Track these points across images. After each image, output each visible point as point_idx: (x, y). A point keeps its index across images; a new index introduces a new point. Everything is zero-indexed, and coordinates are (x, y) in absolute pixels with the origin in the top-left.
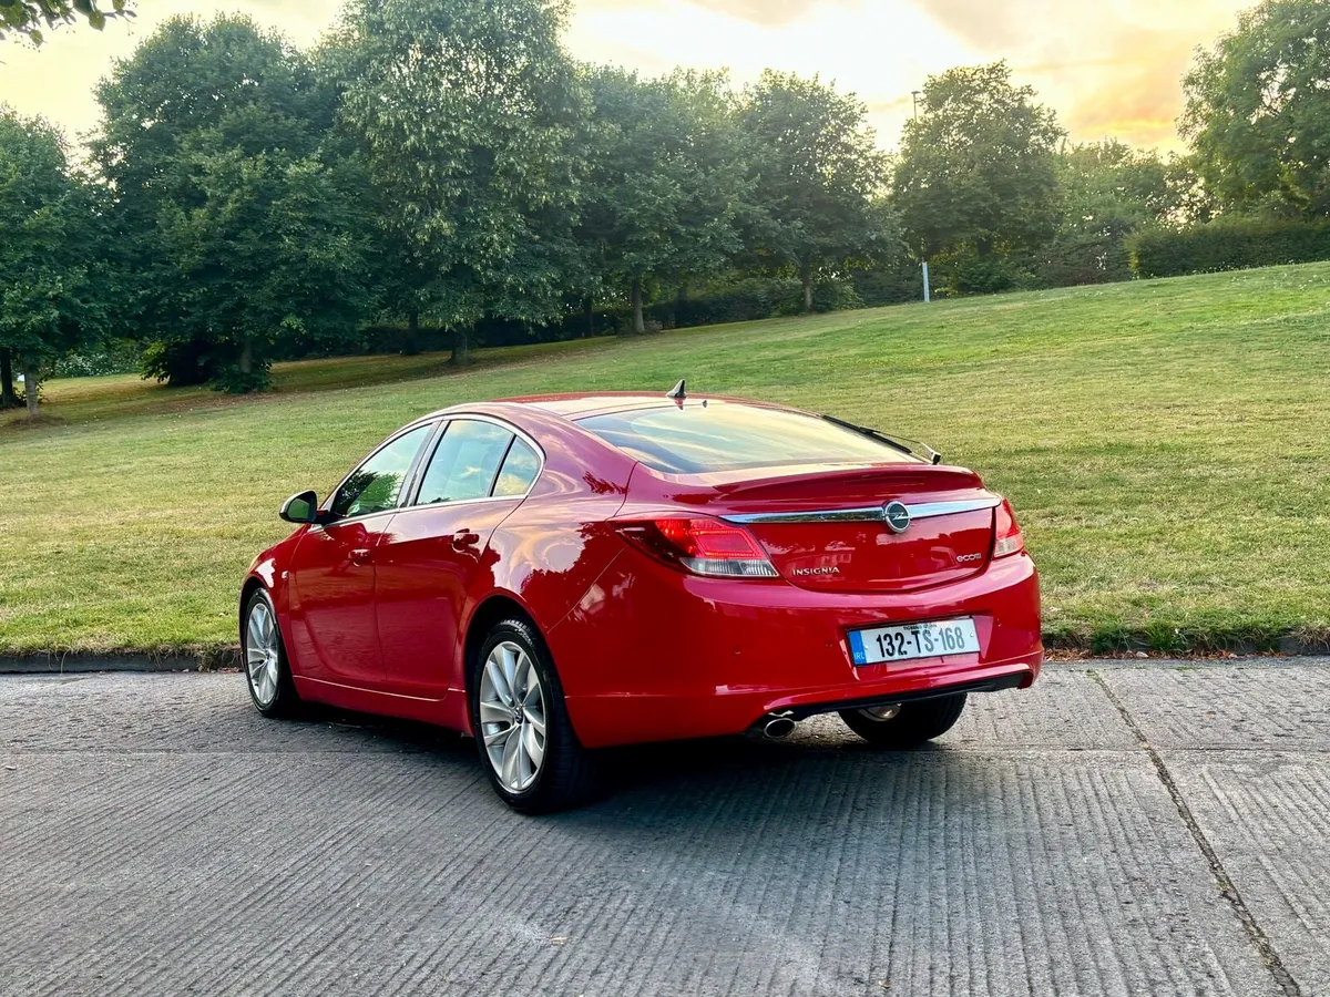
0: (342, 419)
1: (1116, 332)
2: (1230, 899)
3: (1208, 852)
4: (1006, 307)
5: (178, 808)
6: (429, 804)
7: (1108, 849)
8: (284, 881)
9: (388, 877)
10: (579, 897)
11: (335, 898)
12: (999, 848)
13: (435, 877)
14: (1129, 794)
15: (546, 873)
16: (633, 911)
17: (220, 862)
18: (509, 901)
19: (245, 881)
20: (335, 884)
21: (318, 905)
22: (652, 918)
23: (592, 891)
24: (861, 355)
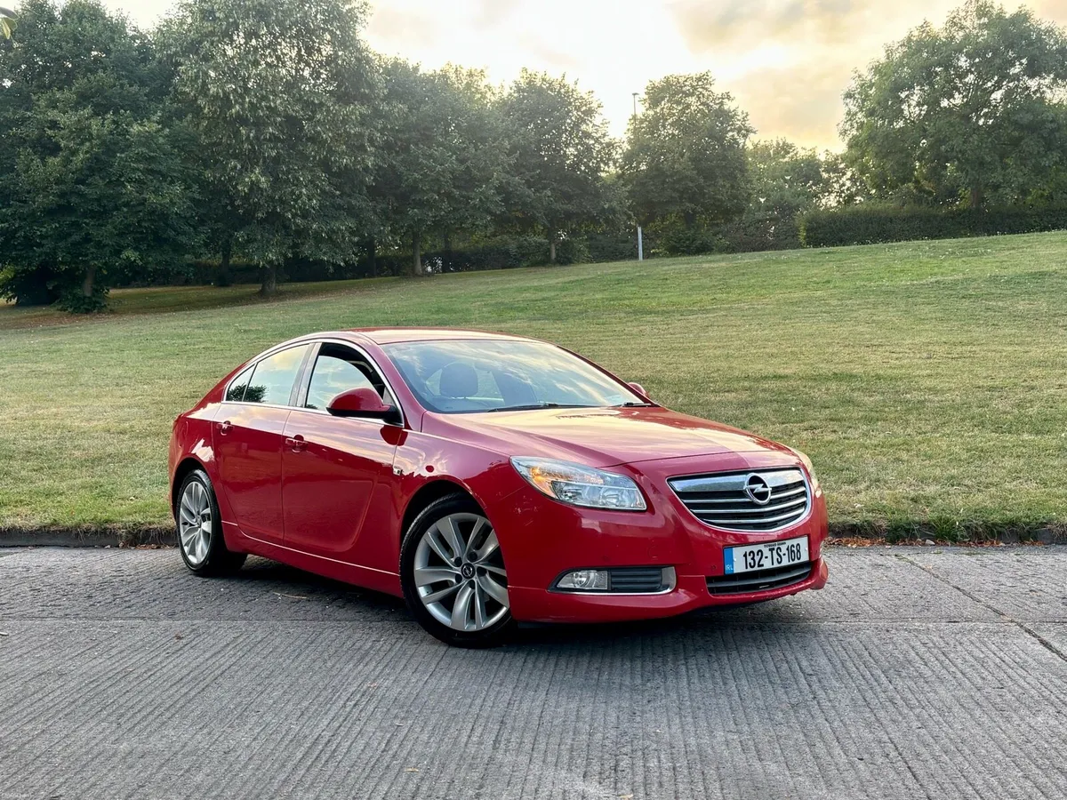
0: (180, 336)
1: (806, 287)
4: (715, 265)
5: (185, 672)
6: (420, 668)
7: (1052, 710)
8: (329, 741)
9: (425, 737)
10: (616, 755)
11: (388, 758)
12: (956, 709)
13: (469, 737)
14: (1030, 660)
15: (571, 733)
16: (674, 769)
17: (256, 723)
18: (554, 760)
19: (291, 741)
20: (379, 744)
21: (375, 764)
22: (697, 776)
23: (624, 750)
24: (607, 299)
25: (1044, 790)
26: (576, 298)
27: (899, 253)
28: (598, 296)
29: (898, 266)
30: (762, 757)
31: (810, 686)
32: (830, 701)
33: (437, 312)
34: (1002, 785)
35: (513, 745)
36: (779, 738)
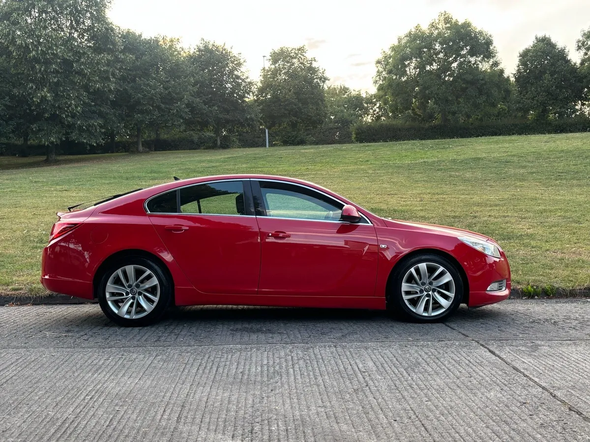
1: (356, 163)
2: (574, 411)
3: (543, 388)
4: (306, 151)
6: (133, 375)
7: (498, 388)
8: (73, 421)
9: (134, 416)
10: (252, 424)
11: (110, 431)
12: (446, 389)
13: (162, 416)
14: (485, 361)
15: (225, 412)
16: (287, 430)
17: (27, 412)
18: (214, 428)
19: (48, 422)
20: (105, 422)
21: (102, 434)
22: (301, 435)
23: (257, 420)
24: (249, 168)
25: (498, 434)
26: (231, 167)
27: (404, 147)
28: (244, 166)
29: (404, 154)
30: (338, 421)
31: (364, 378)
32: (376, 387)
33: (151, 172)
34: (475, 432)
35: (189, 420)
36: (348, 409)
